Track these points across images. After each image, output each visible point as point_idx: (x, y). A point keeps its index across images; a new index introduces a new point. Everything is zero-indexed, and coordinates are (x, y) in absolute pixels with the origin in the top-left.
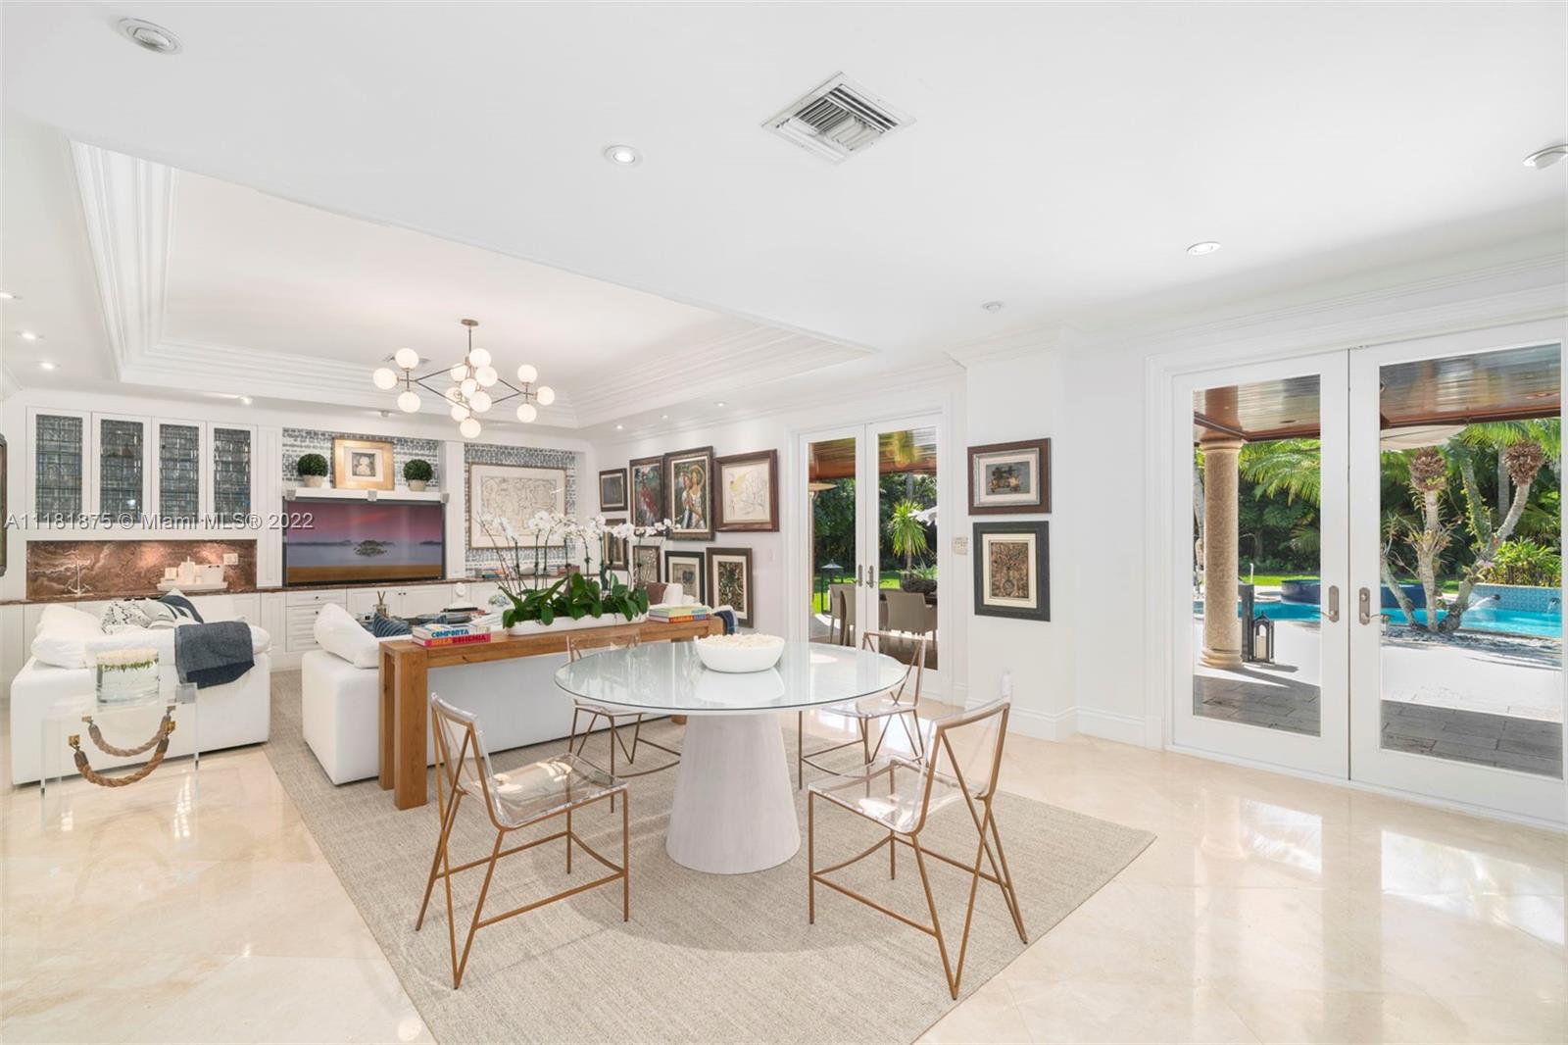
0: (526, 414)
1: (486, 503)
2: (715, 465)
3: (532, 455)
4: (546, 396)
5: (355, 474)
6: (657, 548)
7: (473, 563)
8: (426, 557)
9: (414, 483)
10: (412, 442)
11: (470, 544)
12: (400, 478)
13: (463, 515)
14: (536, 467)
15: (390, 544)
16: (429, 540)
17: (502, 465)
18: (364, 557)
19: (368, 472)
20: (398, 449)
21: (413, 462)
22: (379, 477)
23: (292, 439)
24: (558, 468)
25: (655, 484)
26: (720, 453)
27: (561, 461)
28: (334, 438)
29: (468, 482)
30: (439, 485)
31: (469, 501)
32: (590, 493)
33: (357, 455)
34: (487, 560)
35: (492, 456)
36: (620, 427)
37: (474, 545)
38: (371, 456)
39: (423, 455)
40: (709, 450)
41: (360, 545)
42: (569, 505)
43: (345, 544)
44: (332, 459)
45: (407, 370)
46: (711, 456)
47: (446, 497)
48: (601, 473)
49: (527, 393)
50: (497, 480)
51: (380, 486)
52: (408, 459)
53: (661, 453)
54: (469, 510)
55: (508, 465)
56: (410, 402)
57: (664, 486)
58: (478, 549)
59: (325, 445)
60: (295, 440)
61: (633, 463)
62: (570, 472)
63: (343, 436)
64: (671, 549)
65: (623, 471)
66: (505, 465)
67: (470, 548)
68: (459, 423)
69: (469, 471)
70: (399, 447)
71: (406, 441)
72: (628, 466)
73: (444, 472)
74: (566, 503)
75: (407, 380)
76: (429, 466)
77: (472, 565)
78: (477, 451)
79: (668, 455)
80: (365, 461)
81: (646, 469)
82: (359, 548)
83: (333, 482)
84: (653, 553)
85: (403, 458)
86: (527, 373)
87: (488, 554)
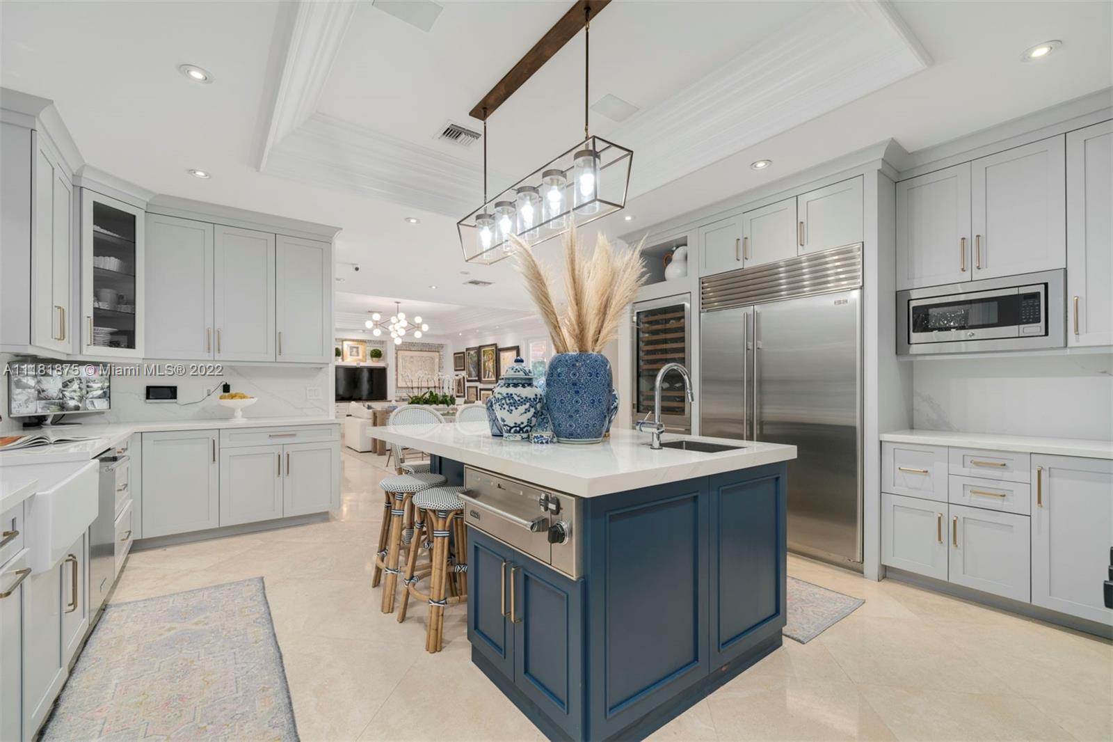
0: (418, 335)
1: (404, 367)
2: (498, 351)
3: (424, 346)
4: (425, 328)
5: (351, 355)
6: (477, 387)
9: (374, 359)
10: (373, 341)
11: (397, 385)
12: (369, 357)
13: (394, 373)
14: (426, 351)
17: (411, 350)
19: (356, 354)
20: (368, 344)
21: (374, 350)
22: (360, 357)
24: (435, 351)
25: (476, 359)
26: (500, 346)
27: (436, 348)
28: (343, 341)
29: (397, 358)
30: (384, 360)
31: (397, 366)
32: (450, 362)
33: (352, 348)
35: (407, 348)
36: (460, 334)
37: (399, 385)
38: (357, 348)
39: (378, 347)
40: (495, 345)
42: (440, 368)
44: (342, 349)
45: (377, 321)
46: (496, 348)
47: (388, 365)
48: (455, 354)
49: (418, 327)
50: (409, 357)
51: (360, 360)
52: (372, 349)
53: (477, 345)
54: (397, 370)
55: (414, 351)
56: (377, 333)
57: (479, 360)
58: (400, 388)
59: (340, 344)
61: (467, 349)
62: (441, 353)
63: (346, 340)
64: (482, 387)
65: (464, 353)
67: (397, 387)
68: (394, 339)
69: (397, 353)
71: (371, 341)
72: (465, 351)
73: (386, 353)
74: (439, 367)
75: (377, 324)
76: (380, 352)
77: (399, 395)
79: (480, 347)
80: (355, 350)
81: (472, 352)
83: (343, 360)
84: (475, 389)
85: (370, 348)
86: (418, 320)
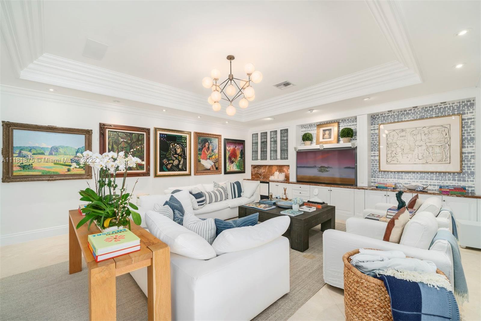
3: (428, 110)
5: (323, 138)
7: (382, 179)
8: (347, 174)
10: (348, 120)
14: (431, 118)
15: (330, 168)
16: (348, 166)
17: (402, 121)
18: (320, 173)
19: (328, 137)
23: (305, 129)
24: (453, 115)
27: (457, 109)
28: (317, 125)
33: (325, 131)
34: (391, 178)
35: (394, 118)
38: (330, 130)
39: (350, 125)
41: (319, 168)
43: (315, 167)
44: (316, 134)
47: (358, 145)
50: (397, 131)
55: (408, 121)
59: (315, 129)
60: (306, 129)
66: (405, 121)
69: (378, 129)
70: (342, 123)
71: (345, 120)
74: (463, 140)
76: (352, 130)
78: (384, 117)
80: (327, 132)
82: (319, 169)
87: (392, 175)
